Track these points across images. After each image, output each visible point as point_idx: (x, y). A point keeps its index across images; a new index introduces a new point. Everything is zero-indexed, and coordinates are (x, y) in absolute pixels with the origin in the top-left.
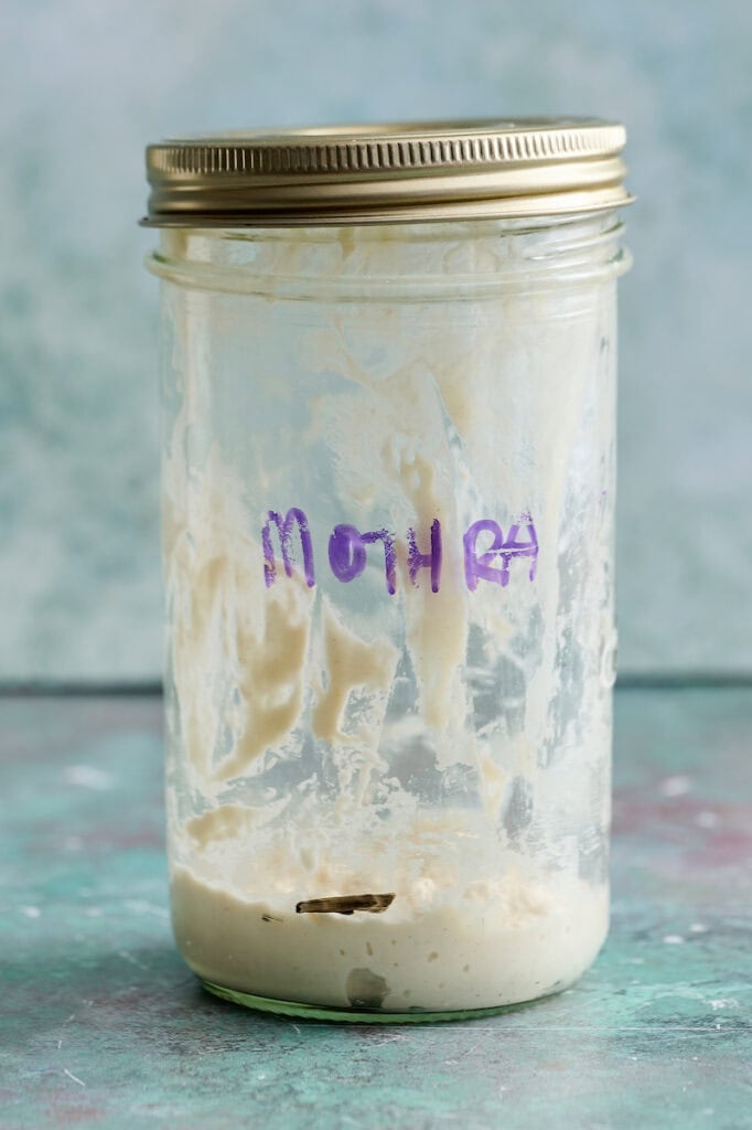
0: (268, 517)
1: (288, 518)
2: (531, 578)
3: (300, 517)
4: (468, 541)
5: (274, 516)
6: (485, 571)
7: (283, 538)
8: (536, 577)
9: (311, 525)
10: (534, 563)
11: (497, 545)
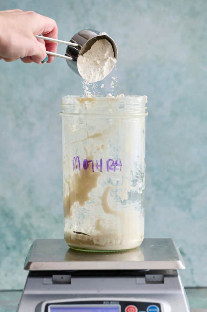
0: (73, 158)
1: (77, 158)
2: (120, 170)
3: (78, 157)
4: (108, 163)
5: (74, 158)
6: (110, 168)
7: (76, 162)
8: (121, 170)
9: (80, 159)
10: (121, 168)
11: (113, 164)
